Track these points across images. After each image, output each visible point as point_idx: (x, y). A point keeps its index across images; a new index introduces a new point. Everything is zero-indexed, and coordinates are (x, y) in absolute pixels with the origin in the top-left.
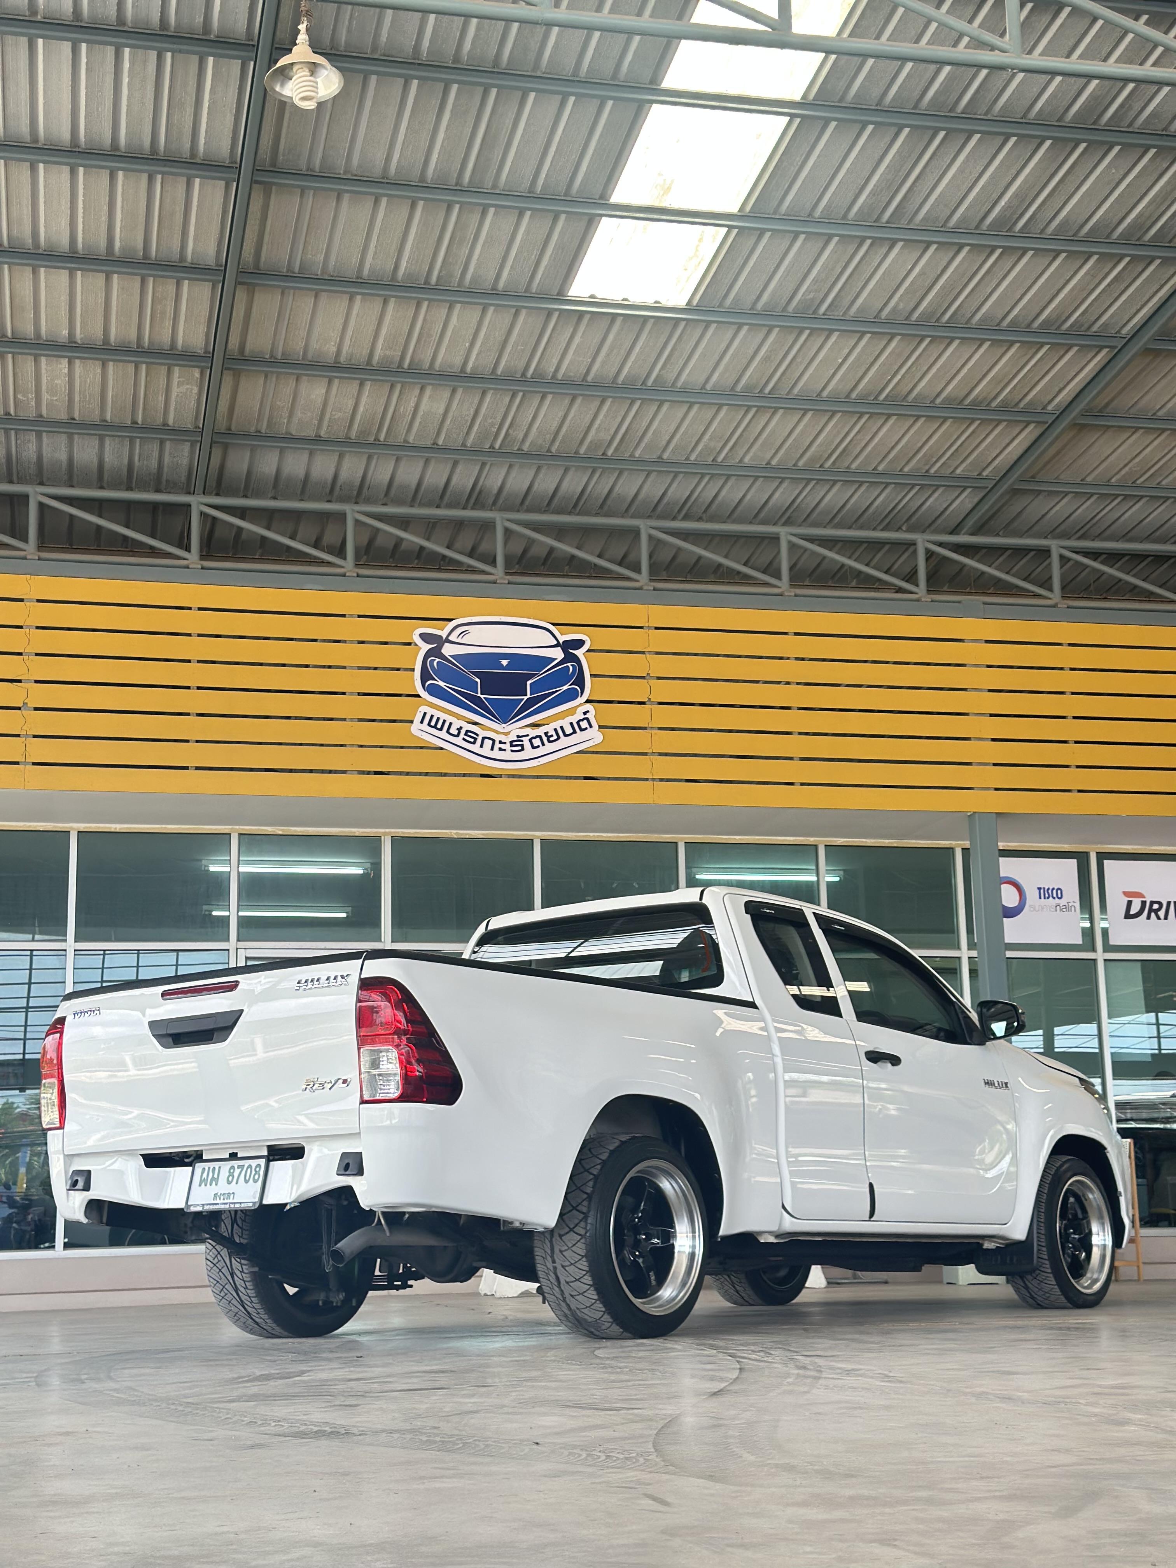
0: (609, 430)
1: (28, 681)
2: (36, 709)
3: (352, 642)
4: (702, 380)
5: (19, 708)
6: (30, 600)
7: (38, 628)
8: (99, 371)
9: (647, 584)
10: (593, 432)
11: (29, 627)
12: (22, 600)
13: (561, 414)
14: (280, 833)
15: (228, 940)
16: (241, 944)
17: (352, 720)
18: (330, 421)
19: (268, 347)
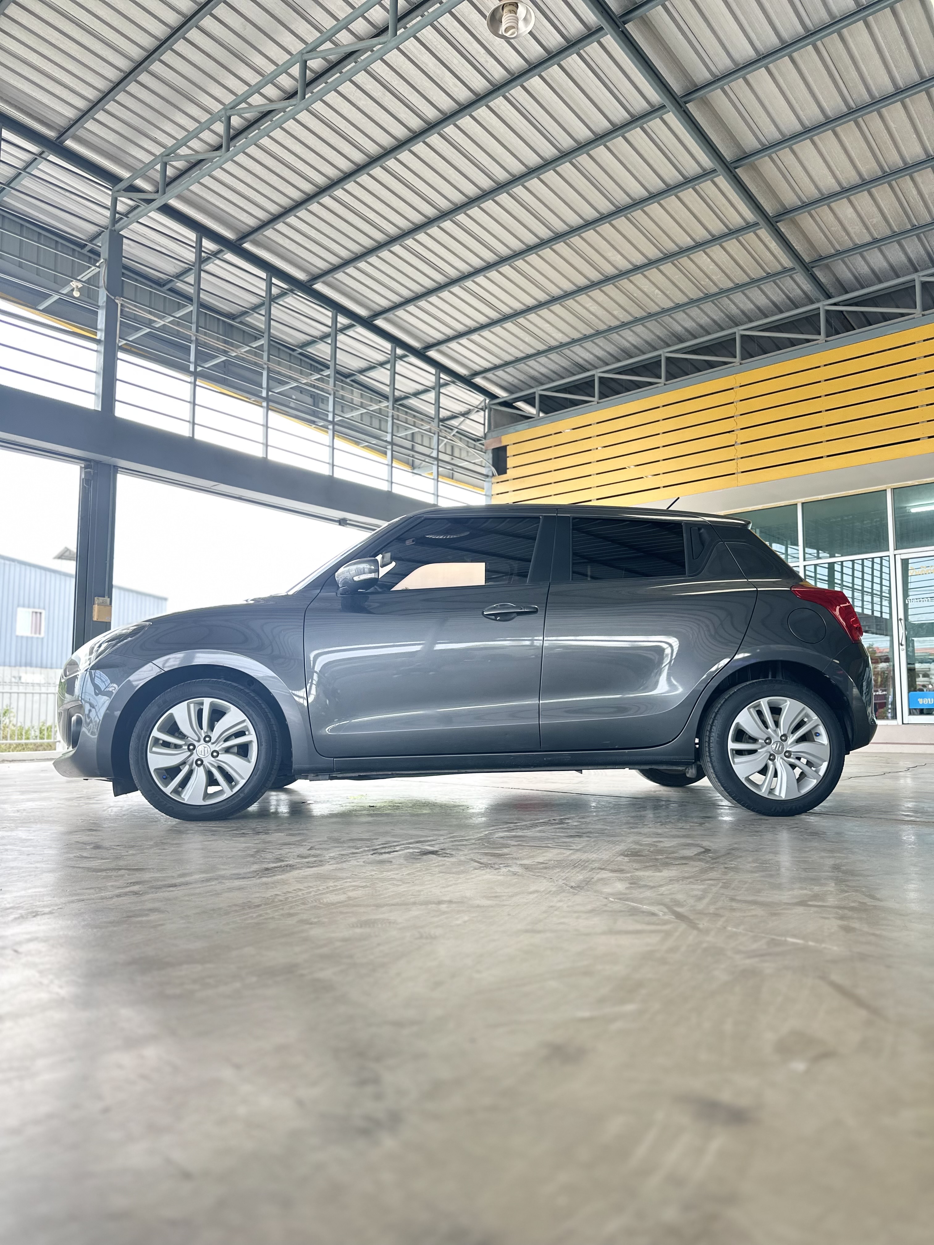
1: (737, 430)
2: (742, 443)
3: (920, 358)
5: (733, 445)
6: (737, 387)
7: (741, 401)
8: (724, 251)
11: (737, 402)
12: (732, 389)
14: (917, 484)
15: (888, 550)
16: (897, 552)
17: (922, 406)
18: (874, 226)
19: (795, 198)
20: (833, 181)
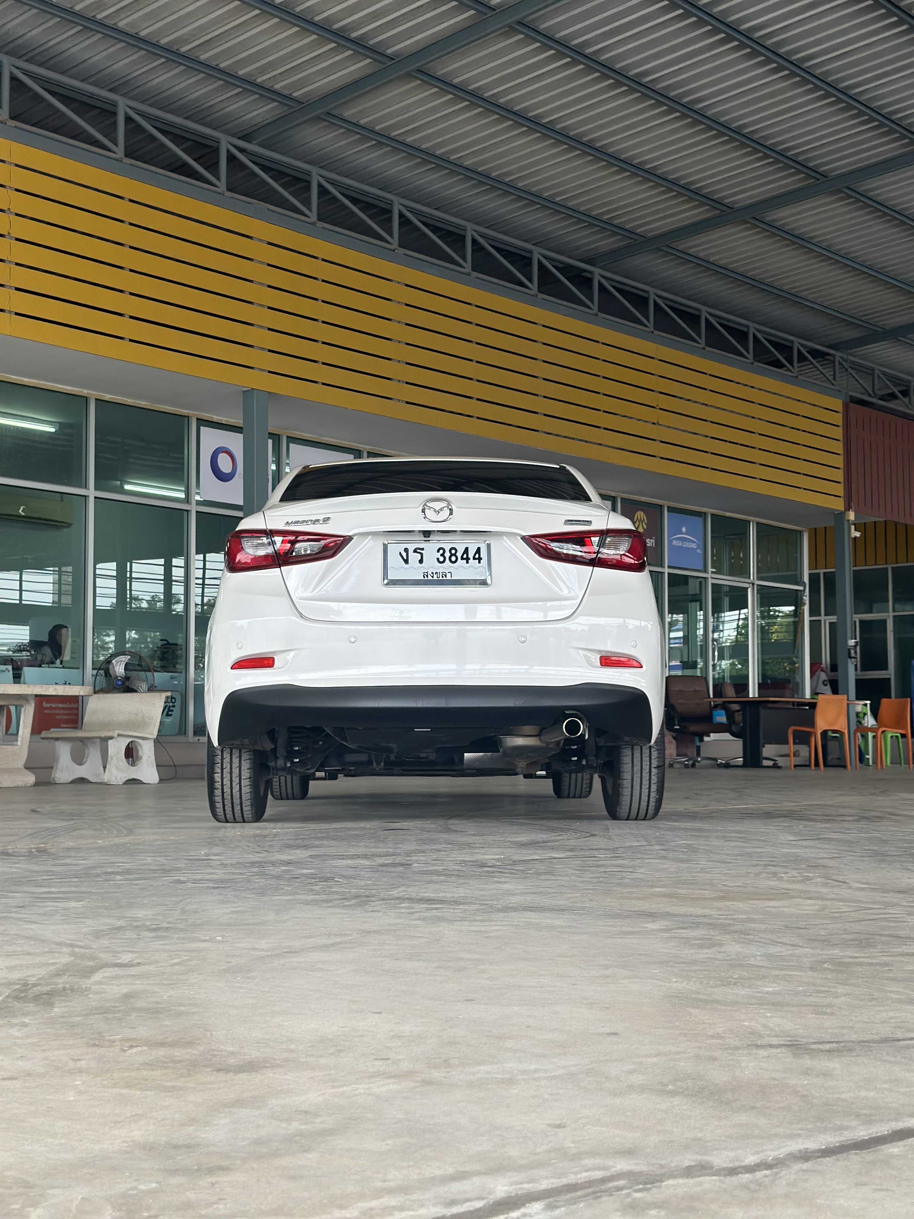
9: (7, 121)
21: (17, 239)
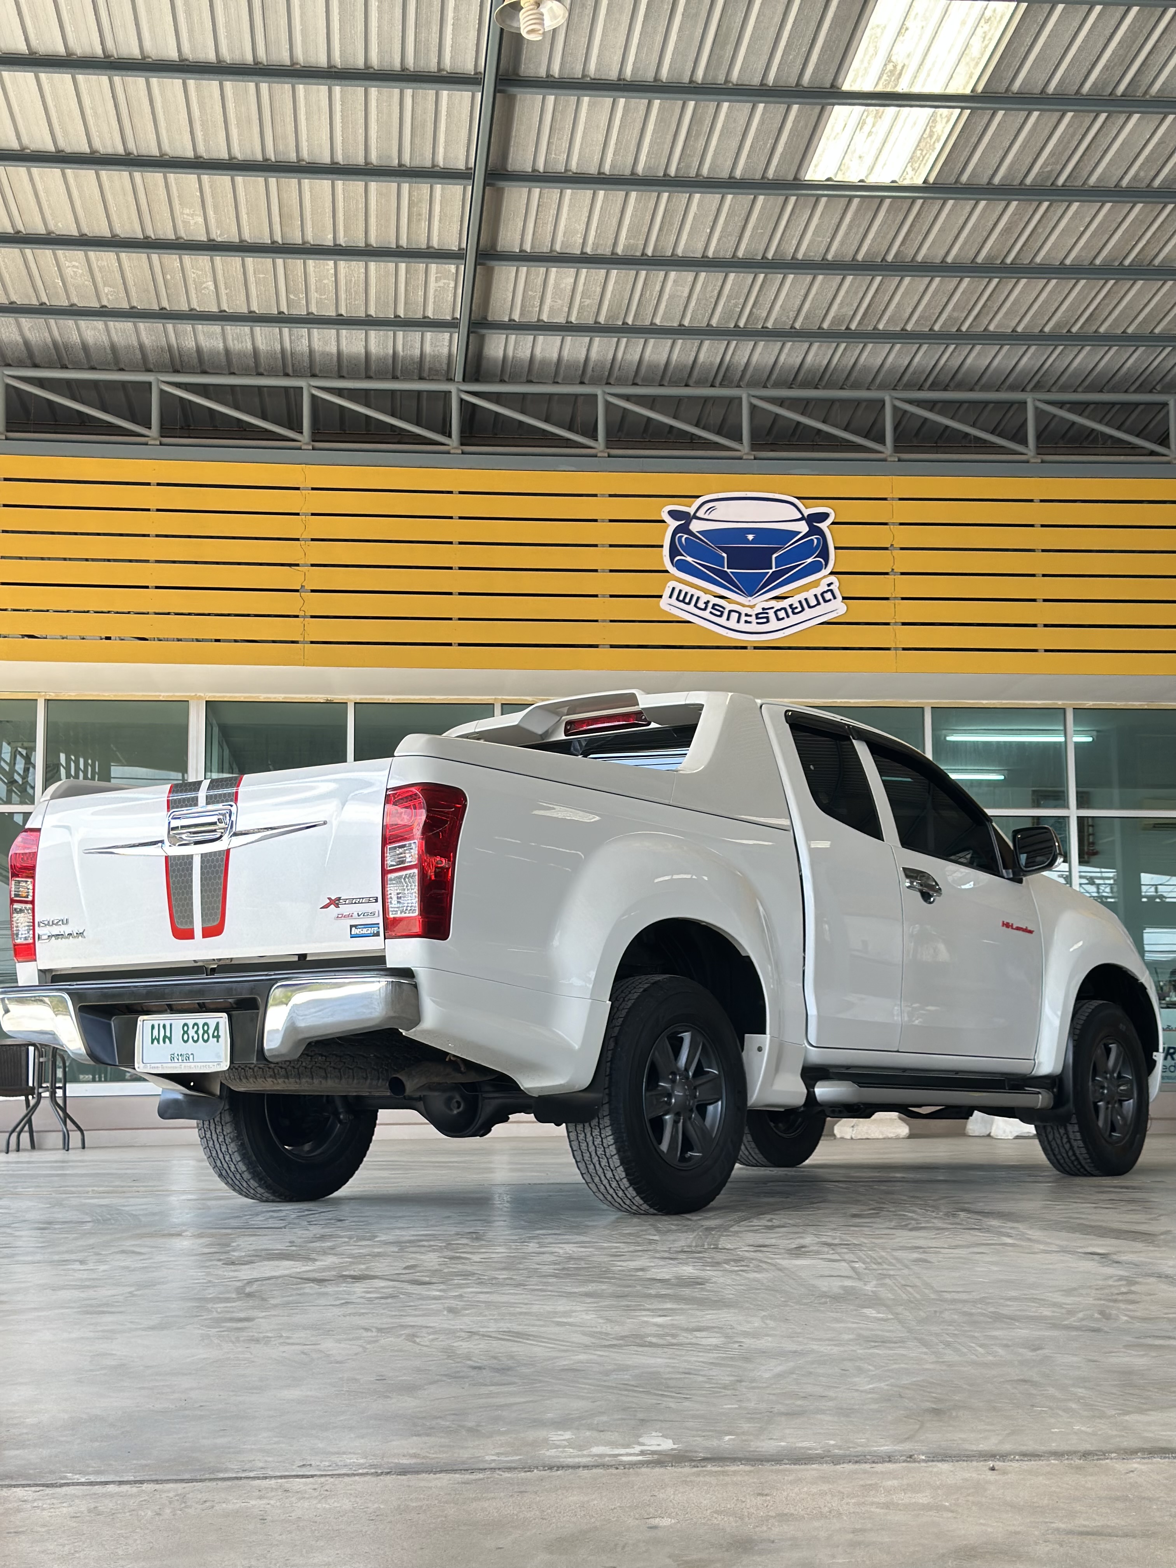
0: (852, 305)
1: (305, 565)
2: (313, 591)
3: (604, 521)
4: (942, 252)
5: (297, 591)
6: (306, 489)
7: (313, 514)
8: (363, 270)
9: (890, 456)
10: (835, 307)
11: (306, 514)
12: (298, 489)
13: (803, 292)
17: (604, 596)
18: (581, 307)
19: (518, 242)
20: (581, 241)
21: (902, 574)
